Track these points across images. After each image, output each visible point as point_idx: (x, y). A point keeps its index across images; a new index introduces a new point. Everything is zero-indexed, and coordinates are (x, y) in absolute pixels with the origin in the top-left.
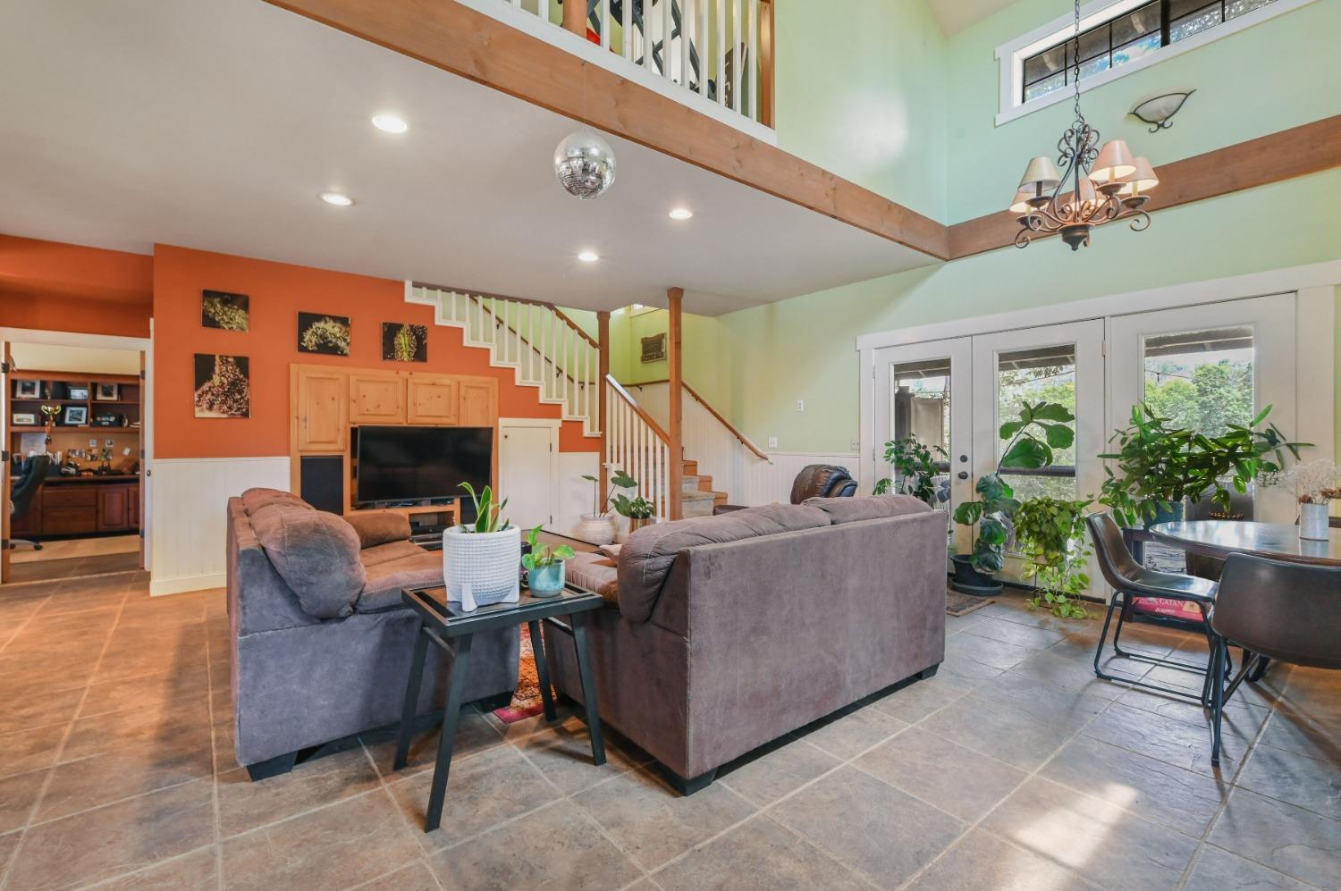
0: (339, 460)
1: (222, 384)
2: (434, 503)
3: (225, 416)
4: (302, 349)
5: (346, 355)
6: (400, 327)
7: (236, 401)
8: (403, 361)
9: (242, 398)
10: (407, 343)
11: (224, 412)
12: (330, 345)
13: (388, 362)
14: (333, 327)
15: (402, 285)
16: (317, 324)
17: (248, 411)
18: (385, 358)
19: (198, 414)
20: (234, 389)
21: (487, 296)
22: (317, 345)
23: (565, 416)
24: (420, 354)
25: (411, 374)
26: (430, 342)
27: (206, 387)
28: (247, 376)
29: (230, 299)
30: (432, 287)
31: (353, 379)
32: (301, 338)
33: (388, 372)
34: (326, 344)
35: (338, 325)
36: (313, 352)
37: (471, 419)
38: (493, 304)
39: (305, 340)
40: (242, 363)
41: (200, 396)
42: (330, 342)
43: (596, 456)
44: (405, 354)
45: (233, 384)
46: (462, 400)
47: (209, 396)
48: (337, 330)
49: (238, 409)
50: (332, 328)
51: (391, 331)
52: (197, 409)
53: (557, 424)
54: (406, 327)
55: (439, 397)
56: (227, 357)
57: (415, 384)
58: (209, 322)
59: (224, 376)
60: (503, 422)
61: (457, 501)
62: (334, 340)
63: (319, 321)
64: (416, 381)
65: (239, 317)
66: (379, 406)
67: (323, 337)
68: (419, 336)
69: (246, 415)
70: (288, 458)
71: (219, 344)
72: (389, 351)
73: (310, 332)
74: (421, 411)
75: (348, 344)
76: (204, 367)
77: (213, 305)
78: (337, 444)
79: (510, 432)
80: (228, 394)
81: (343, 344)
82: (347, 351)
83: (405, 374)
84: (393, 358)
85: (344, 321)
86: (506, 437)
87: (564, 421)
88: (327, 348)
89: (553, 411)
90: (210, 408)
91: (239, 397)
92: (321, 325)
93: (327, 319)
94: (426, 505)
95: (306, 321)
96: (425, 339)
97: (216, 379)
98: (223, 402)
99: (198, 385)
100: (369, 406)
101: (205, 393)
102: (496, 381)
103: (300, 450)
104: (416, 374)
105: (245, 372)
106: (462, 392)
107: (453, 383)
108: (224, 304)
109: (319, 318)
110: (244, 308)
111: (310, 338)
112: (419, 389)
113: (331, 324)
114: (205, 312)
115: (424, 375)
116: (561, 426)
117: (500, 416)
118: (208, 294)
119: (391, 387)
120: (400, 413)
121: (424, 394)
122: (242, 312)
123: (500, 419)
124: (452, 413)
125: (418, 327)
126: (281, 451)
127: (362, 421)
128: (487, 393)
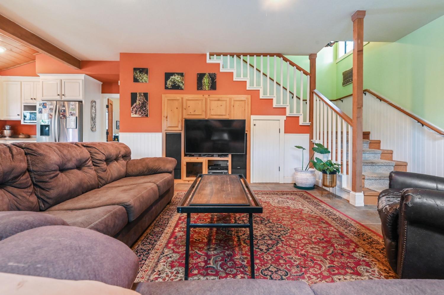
0: (179, 135)
1: (139, 105)
2: (219, 156)
3: (140, 116)
4: (166, 88)
5: (182, 89)
6: (205, 74)
7: (144, 110)
8: (206, 90)
9: (146, 109)
10: (207, 81)
11: (140, 115)
12: (177, 85)
13: (200, 91)
14: (178, 78)
15: (205, 55)
16: (172, 77)
17: (148, 114)
18: (198, 89)
19: (132, 116)
20: (144, 105)
21: (245, 55)
22: (172, 86)
23: (288, 114)
24: (213, 86)
25: (209, 96)
26: (218, 80)
27: (134, 105)
28: (147, 100)
29: (143, 71)
30: (218, 55)
31: (184, 99)
32: (166, 84)
33: (199, 96)
34: (175, 85)
35: (179, 76)
36: (170, 89)
37: (236, 115)
38: (248, 58)
39: (167, 84)
40: (146, 95)
41: (133, 109)
42: (177, 84)
43: (307, 136)
44: (207, 87)
45: (143, 104)
46: (232, 107)
47: (135, 109)
48: (179, 78)
49: (145, 113)
50: (177, 78)
51: (201, 77)
52: (132, 114)
53: (284, 118)
54: (207, 74)
55: (221, 106)
56: (141, 93)
57: (210, 100)
58: (136, 80)
59: (140, 101)
60: (253, 117)
61: (230, 156)
62: (178, 83)
63: (172, 75)
64: (211, 99)
65: (145, 77)
66: (195, 111)
67: (174, 82)
68: (213, 78)
69: (147, 116)
70: (161, 133)
71: (139, 88)
72: (200, 86)
73: (169, 81)
74: (212, 113)
75: (183, 84)
76: (134, 97)
77: (137, 73)
78: (179, 128)
79: (257, 123)
80: (141, 108)
81: (181, 85)
82: (183, 87)
83: (206, 96)
84: (201, 89)
85: (182, 75)
86: (255, 125)
87: (287, 117)
88: (176, 87)
89: (282, 111)
90: (136, 113)
91: (145, 109)
92: (173, 77)
93: (175, 74)
94: (216, 157)
95: (168, 76)
96: (215, 79)
97: (138, 101)
98: (140, 111)
99: (132, 105)
100: (191, 111)
101: (134, 107)
102: (249, 96)
103: (166, 130)
104: (211, 96)
105: (147, 99)
106: (232, 103)
107: (228, 99)
108: (140, 72)
109: (172, 74)
110: (147, 73)
111: (169, 83)
112: (213, 102)
113: (177, 76)
114: (134, 76)
115: (214, 95)
116: (286, 119)
117: (251, 114)
118: (135, 69)
119: (200, 102)
120: (204, 113)
121: (214, 104)
122: (146, 75)
123: (252, 116)
124: (227, 113)
125: (212, 74)
126: (159, 130)
127: (188, 117)
128: (245, 103)
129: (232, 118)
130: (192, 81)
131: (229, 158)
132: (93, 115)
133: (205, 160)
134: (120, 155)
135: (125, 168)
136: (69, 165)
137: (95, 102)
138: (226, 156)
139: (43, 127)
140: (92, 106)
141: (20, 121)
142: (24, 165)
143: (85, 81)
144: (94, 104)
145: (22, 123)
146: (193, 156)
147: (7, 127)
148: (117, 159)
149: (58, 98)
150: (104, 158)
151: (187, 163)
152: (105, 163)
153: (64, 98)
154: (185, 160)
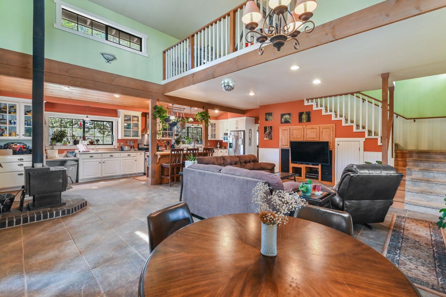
0: (289, 150)
2: (313, 165)
3: (268, 139)
4: (282, 123)
5: (290, 123)
6: (303, 113)
8: (304, 122)
10: (305, 117)
13: (300, 123)
15: (304, 100)
16: (284, 116)
18: (299, 122)
19: (265, 139)
20: (270, 133)
21: (331, 96)
22: (284, 121)
23: (367, 136)
24: (309, 120)
25: (306, 126)
26: (311, 115)
27: (266, 133)
29: (270, 114)
30: (312, 99)
31: (291, 129)
32: (281, 120)
33: (300, 127)
34: (286, 121)
36: (284, 123)
37: (324, 138)
38: (333, 99)
40: (271, 127)
44: (305, 120)
45: (269, 132)
46: (321, 133)
48: (288, 117)
50: (287, 116)
51: (301, 114)
53: (364, 139)
54: (305, 113)
55: (314, 132)
56: (269, 127)
57: (306, 129)
58: (266, 120)
61: (320, 165)
63: (285, 115)
64: (307, 128)
65: (271, 118)
66: (297, 136)
67: (285, 119)
68: (308, 114)
69: (272, 139)
70: (279, 149)
71: (268, 124)
72: (300, 120)
73: (283, 118)
74: (308, 137)
75: (291, 120)
76: (265, 128)
78: (288, 147)
79: (340, 143)
80: (269, 135)
81: (289, 120)
82: (291, 122)
83: (304, 126)
84: (301, 122)
85: (289, 114)
86: (338, 145)
87: (366, 139)
88: (287, 122)
89: (361, 134)
90: (266, 138)
91: (271, 135)
94: (310, 165)
95: (282, 116)
97: (267, 131)
98: (268, 136)
99: (265, 133)
100: (295, 136)
101: (266, 135)
102: (334, 125)
103: (281, 147)
104: (308, 126)
105: (272, 130)
106: (321, 130)
107: (318, 128)
108: (268, 115)
109: (285, 114)
110: (272, 115)
111: (283, 120)
112: (308, 130)
113: (287, 115)
114: (266, 118)
115: (309, 126)
116: (365, 141)
117: (336, 137)
118: (266, 114)
119: (300, 130)
120: (303, 137)
121: (309, 132)
122: (271, 116)
123: (336, 138)
124: (318, 137)
125: (308, 112)
126: (278, 147)
127: (293, 140)
128: (330, 129)
129: (321, 141)
130: (296, 117)
131: (319, 167)
132: (250, 137)
133: (303, 166)
134: (251, 161)
135: (253, 166)
136: (232, 163)
137: (251, 130)
138: (318, 165)
139: (230, 144)
140: (250, 132)
141: (222, 140)
142: (222, 162)
143: (247, 120)
144: (251, 131)
145: (223, 142)
146: (296, 163)
147: (219, 143)
148: (249, 162)
149: (236, 130)
150: (244, 161)
151: (293, 167)
152: (244, 163)
153: (238, 130)
154: (292, 165)
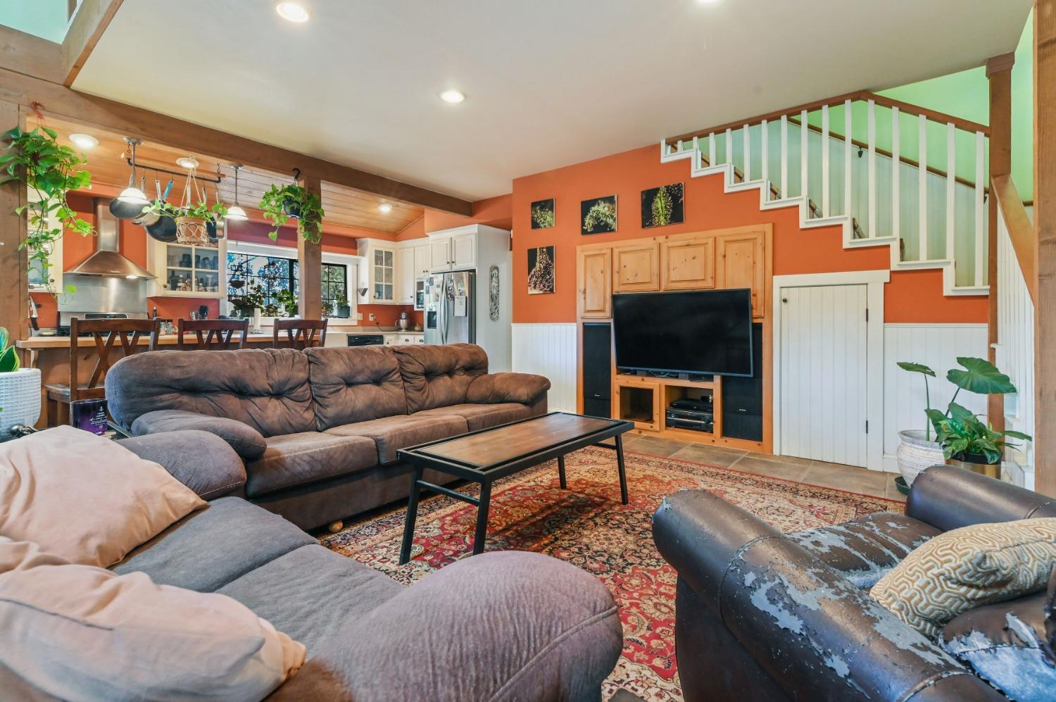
1: (540, 271)
2: (693, 378)
3: (542, 292)
4: (584, 232)
5: (613, 231)
6: (657, 190)
7: (547, 281)
8: (660, 225)
9: (550, 278)
10: (663, 205)
11: (541, 290)
12: (602, 224)
13: (647, 230)
14: (604, 207)
15: (658, 147)
16: (593, 209)
17: (553, 287)
18: (643, 226)
19: (530, 292)
20: (547, 270)
21: (755, 121)
22: (594, 226)
23: (895, 263)
24: (676, 216)
25: (667, 238)
26: (688, 200)
27: (532, 273)
28: (552, 261)
29: (546, 205)
30: (687, 138)
31: (616, 252)
32: (583, 223)
33: (646, 242)
34: (599, 224)
35: (607, 205)
36: (591, 233)
37: (732, 279)
38: (763, 129)
39: (586, 224)
40: (550, 250)
41: (530, 279)
42: (602, 221)
43: (983, 329)
44: (662, 218)
45: (545, 268)
46: (720, 259)
47: (534, 279)
48: (606, 209)
49: (549, 286)
50: (602, 208)
51: (648, 197)
52: (529, 288)
53: (884, 275)
54: (663, 189)
55: (694, 258)
56: (543, 248)
57: (669, 248)
58: (535, 225)
59: (541, 263)
60: (778, 281)
61: (717, 379)
62: (604, 219)
63: (594, 205)
64: (671, 244)
65: (549, 217)
66: (636, 275)
67: (597, 218)
68: (675, 195)
69: (552, 291)
70: (575, 324)
71: (539, 240)
72: (647, 219)
73: (588, 217)
74: (674, 275)
75: (614, 220)
76: (532, 254)
77: (536, 212)
78: (605, 317)
79: (792, 295)
80: (543, 276)
81: (610, 221)
82: (615, 226)
83: (661, 239)
84: (651, 225)
85: (610, 200)
86: (785, 301)
87: (893, 273)
88: (602, 228)
90: (535, 287)
91: (548, 277)
92: (595, 208)
93: (600, 201)
94: (684, 378)
95: (586, 206)
96: (681, 197)
97: (537, 264)
98: (541, 282)
99: (530, 271)
100: (628, 276)
101: (532, 276)
102: (768, 228)
103: (582, 318)
104: (672, 237)
105: (551, 258)
106: (721, 250)
107: (711, 241)
108: (542, 209)
109: (594, 202)
110: (551, 209)
111: (589, 221)
112: (674, 253)
113: (602, 204)
114: (533, 218)
115: (679, 237)
116: (888, 281)
117: (774, 273)
118: (534, 205)
119: (647, 255)
120: (655, 279)
121: (677, 257)
122: (550, 212)
123: (775, 278)
124: (710, 273)
125: (674, 186)
126: (571, 318)
127: (620, 289)
128: (755, 245)
129: (720, 287)
130: (631, 206)
131: (715, 385)
132: (495, 292)
133: (658, 384)
134: (457, 367)
135: (464, 388)
137: (497, 268)
138: (710, 378)
141: (413, 306)
143: (479, 235)
144: (495, 271)
145: (415, 309)
146: (634, 373)
147: (404, 315)
148: (450, 372)
149: (447, 268)
150: (421, 370)
151: (622, 388)
152: (423, 378)
153: (455, 268)
154: (619, 381)
